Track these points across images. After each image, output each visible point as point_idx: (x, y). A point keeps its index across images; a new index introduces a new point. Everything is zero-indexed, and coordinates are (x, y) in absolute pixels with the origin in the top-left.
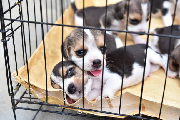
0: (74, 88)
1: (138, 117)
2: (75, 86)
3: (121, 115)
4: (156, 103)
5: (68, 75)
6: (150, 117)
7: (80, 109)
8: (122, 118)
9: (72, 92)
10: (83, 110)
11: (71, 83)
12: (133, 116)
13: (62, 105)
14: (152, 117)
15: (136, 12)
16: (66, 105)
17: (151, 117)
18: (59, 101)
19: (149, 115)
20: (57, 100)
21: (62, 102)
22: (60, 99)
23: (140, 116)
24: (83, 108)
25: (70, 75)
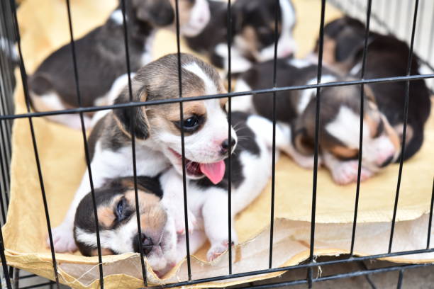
0: (146, 242)
1: (311, 264)
2: (148, 236)
3: (275, 271)
4: (342, 224)
6: (334, 258)
7: (184, 285)
8: (278, 277)
9: (146, 251)
10: (191, 284)
12: (301, 266)
14: (337, 255)
16: (149, 286)
17: (334, 256)
18: (129, 281)
19: (330, 253)
20: (123, 281)
21: (139, 282)
22: (131, 277)
23: (314, 261)
24: (190, 279)
25: (123, 216)
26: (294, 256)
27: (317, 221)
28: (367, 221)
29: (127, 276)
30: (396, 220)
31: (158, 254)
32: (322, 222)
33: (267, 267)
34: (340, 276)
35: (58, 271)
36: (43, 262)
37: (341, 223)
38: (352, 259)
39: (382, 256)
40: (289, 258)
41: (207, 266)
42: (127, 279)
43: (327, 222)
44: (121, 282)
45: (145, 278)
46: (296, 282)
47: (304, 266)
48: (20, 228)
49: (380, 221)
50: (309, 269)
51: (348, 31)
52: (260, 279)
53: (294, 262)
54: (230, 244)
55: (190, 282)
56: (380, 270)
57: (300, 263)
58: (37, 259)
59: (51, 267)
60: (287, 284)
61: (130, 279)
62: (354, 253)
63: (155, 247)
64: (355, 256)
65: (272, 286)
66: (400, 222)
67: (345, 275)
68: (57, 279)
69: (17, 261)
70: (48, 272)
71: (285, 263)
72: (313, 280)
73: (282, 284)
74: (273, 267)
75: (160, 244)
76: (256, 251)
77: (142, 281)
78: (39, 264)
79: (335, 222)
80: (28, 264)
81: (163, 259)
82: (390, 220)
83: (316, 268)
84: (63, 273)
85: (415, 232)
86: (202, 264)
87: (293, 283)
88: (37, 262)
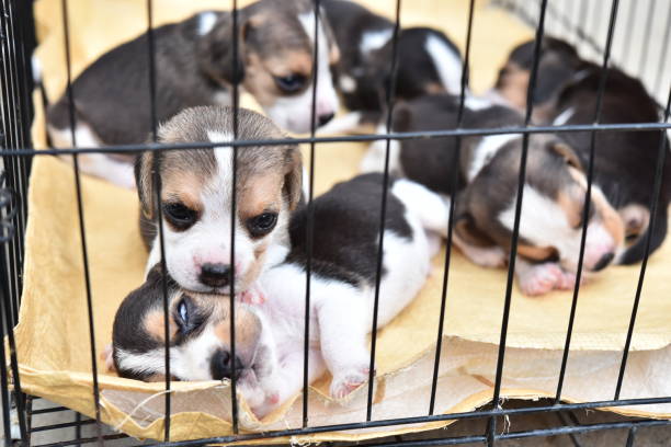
1: (494, 412)
3: (438, 419)
5: (186, 329)
6: (530, 403)
7: (295, 434)
8: (442, 429)
10: (306, 433)
11: (214, 350)
12: (479, 413)
13: (227, 437)
14: (536, 399)
15: (291, 46)
16: (240, 433)
17: (531, 400)
18: (208, 423)
19: (524, 395)
20: (200, 424)
21: (225, 426)
22: (214, 417)
23: (499, 407)
24: (305, 425)
25: (191, 325)
26: (468, 398)
27: (508, 343)
28: (585, 348)
29: (207, 415)
30: (631, 349)
31: (250, 382)
32: (516, 345)
33: (426, 413)
34: (537, 432)
35: (101, 402)
36: (78, 387)
37: (544, 349)
38: (558, 406)
39: (604, 404)
40: (460, 400)
41: (334, 406)
42: (206, 420)
43: (523, 347)
44: (196, 425)
45: (235, 420)
46: (468, 439)
47: (484, 413)
48: (37, 334)
49: (605, 349)
50: (490, 419)
51: (550, 58)
52: (415, 431)
53: (468, 408)
54: (372, 372)
55: (305, 429)
56: (600, 427)
57: (477, 409)
58: (69, 381)
59: (89, 395)
60: (454, 441)
61: (212, 420)
62: (562, 398)
63: (245, 372)
64: (563, 403)
65: (430, 443)
66: (636, 352)
67: (545, 432)
68: (98, 415)
69: (36, 383)
70: (84, 403)
71: (455, 408)
72: (496, 437)
73: (446, 441)
74: (435, 413)
75: (253, 367)
76: (406, 388)
77: (231, 425)
78: (72, 389)
79: (537, 346)
80: (54, 387)
81: (258, 390)
82: (620, 348)
83: (501, 418)
84: (108, 406)
85: (655, 371)
86: (327, 402)
87: (464, 440)
88: (68, 385)
